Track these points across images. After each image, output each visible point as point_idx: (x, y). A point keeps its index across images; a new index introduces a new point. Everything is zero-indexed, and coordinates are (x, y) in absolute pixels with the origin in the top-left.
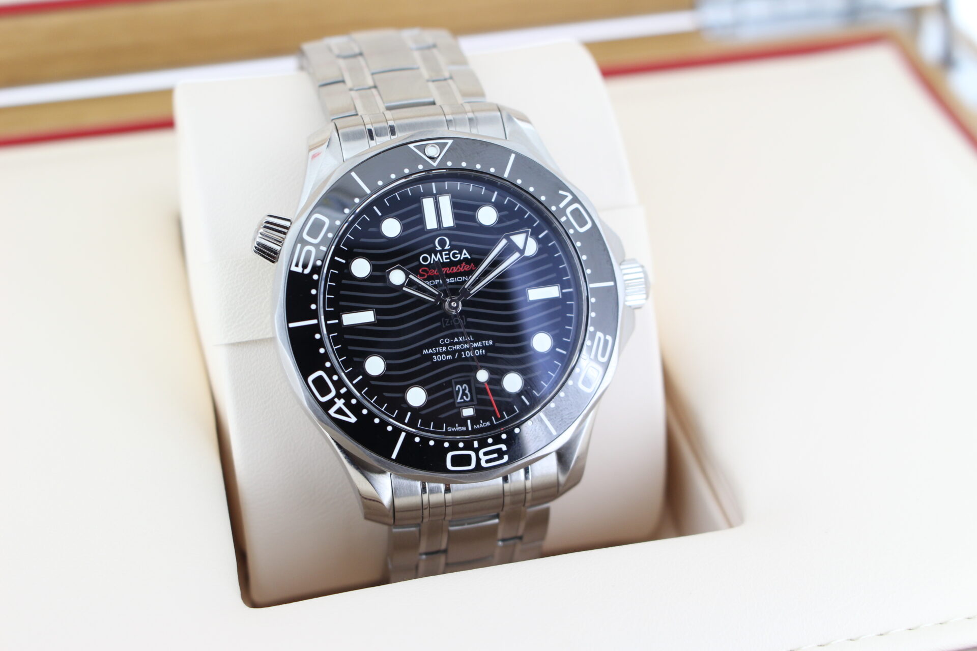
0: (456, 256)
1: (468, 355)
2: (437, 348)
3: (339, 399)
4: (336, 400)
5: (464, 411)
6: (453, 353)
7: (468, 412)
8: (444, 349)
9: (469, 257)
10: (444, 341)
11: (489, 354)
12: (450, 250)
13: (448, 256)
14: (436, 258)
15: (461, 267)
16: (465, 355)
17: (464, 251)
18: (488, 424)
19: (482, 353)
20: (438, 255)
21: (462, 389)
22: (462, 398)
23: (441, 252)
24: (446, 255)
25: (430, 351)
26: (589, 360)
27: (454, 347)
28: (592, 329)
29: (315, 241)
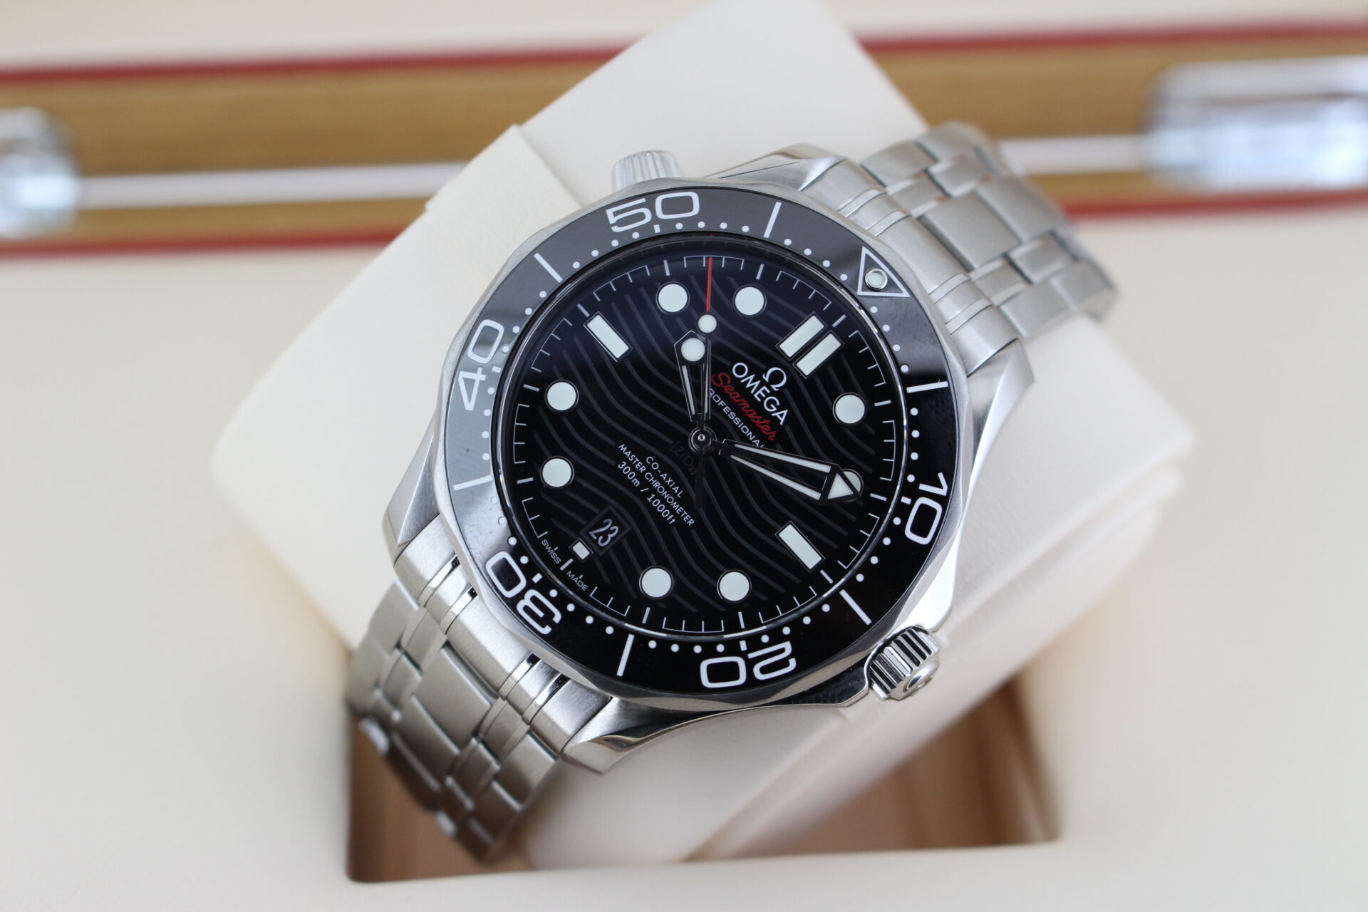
0: (772, 405)
1: (655, 503)
2: (637, 460)
3: (483, 373)
4: (480, 370)
5: (579, 544)
6: (645, 483)
7: (581, 551)
8: (642, 469)
9: (781, 423)
10: (652, 462)
11: (675, 531)
12: (773, 393)
13: (764, 396)
14: (751, 383)
15: (761, 420)
16: (653, 500)
17: (785, 412)
18: (584, 587)
19: (670, 520)
20: (757, 383)
22: (598, 535)
23: (763, 383)
25: (628, 454)
26: (744, 655)
27: (654, 480)
28: (786, 631)
29: (660, 215)
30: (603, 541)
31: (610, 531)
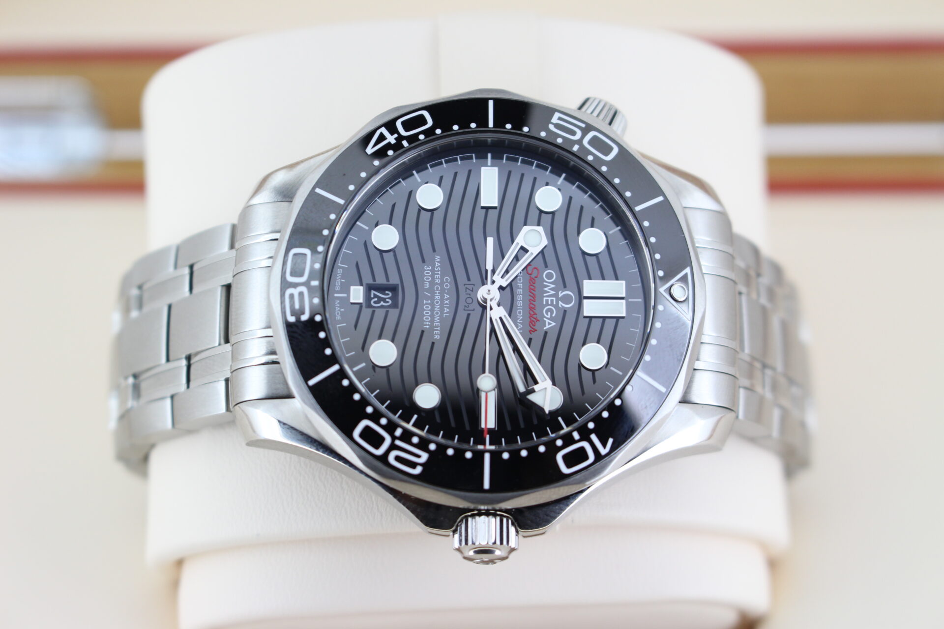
0: (549, 313)
1: (426, 307)
2: (440, 273)
3: (396, 139)
4: (396, 136)
6: (431, 290)
8: (437, 281)
10: (447, 282)
12: (556, 306)
13: (550, 303)
14: (549, 289)
16: (426, 304)
17: (553, 324)
18: (338, 317)
19: (426, 325)
20: (553, 292)
21: (385, 298)
22: (375, 296)
23: (556, 295)
24: (552, 301)
25: (437, 264)
26: (394, 438)
27: (439, 293)
28: (432, 447)
29: (585, 142)
30: (375, 302)
31: (384, 300)
